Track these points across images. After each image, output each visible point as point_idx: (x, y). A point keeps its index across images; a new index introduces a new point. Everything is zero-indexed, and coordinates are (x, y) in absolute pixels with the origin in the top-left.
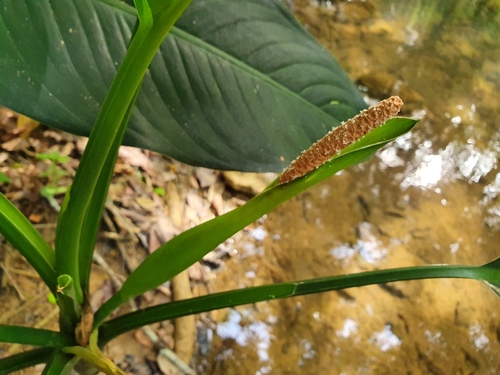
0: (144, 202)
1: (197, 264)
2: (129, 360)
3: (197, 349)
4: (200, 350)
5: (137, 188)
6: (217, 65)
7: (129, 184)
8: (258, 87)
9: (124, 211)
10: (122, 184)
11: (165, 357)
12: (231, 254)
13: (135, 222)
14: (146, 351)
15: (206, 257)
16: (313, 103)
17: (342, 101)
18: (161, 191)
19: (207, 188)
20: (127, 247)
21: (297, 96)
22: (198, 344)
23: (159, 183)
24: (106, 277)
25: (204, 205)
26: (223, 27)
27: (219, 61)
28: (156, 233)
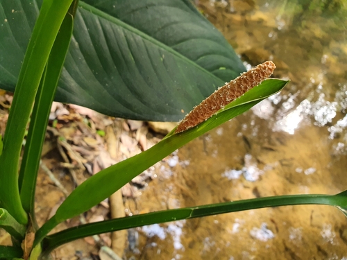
0: (89, 141)
1: (128, 184)
2: (79, 255)
3: (128, 246)
4: (130, 246)
5: (85, 131)
6: (132, 39)
7: (79, 128)
8: (163, 56)
9: (75, 147)
10: (74, 128)
11: (104, 252)
12: (153, 177)
13: (83, 155)
14: (91, 248)
15: (135, 180)
16: (206, 69)
17: (229, 67)
18: (102, 133)
19: (135, 131)
20: (77, 174)
21: (194, 64)
22: (128, 243)
23: (100, 127)
24: (62, 195)
25: (133, 142)
26: (137, 10)
27: (133, 36)
28: (98, 163)
